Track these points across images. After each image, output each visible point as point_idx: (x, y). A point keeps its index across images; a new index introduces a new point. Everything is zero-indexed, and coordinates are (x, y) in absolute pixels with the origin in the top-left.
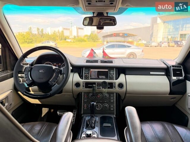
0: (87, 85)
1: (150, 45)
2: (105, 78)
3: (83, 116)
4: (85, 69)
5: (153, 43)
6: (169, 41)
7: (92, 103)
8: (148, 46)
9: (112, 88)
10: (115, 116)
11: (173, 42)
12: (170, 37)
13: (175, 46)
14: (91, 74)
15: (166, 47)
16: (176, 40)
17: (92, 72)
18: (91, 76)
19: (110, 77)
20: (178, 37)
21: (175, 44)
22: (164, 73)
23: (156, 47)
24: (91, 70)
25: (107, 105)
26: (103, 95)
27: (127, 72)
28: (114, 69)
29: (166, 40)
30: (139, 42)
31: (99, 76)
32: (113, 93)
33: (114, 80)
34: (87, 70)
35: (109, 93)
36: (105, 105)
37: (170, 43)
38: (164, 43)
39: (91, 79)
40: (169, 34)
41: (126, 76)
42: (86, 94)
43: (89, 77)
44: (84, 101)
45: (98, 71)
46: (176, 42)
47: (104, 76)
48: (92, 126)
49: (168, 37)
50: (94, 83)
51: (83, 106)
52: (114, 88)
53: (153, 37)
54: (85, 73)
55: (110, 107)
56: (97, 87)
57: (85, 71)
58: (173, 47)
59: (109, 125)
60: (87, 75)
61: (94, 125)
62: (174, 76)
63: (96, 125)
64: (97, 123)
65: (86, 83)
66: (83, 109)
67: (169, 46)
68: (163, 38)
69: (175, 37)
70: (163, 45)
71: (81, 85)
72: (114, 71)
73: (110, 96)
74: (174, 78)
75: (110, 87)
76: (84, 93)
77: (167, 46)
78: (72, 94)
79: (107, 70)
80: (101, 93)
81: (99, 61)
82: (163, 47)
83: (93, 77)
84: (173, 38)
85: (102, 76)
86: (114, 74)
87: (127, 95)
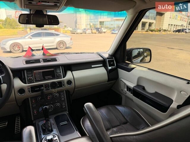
0: (33, 89)
1: (75, 32)
2: (52, 78)
3: (34, 122)
4: (27, 72)
5: (78, 30)
6: (92, 28)
7: (44, 107)
8: (75, 34)
9: (62, 87)
10: (68, 113)
11: (95, 29)
12: (92, 24)
13: (97, 32)
14: (35, 76)
15: (90, 34)
16: (97, 27)
17: (36, 74)
18: (35, 79)
19: (57, 76)
20: (98, 24)
21: (97, 31)
22: (102, 65)
23: (81, 34)
24: (35, 71)
25: (59, 104)
26: (53, 96)
27: (73, 68)
28: (60, 68)
29: (89, 27)
30: (65, 29)
31: (46, 77)
32: (62, 91)
33: (62, 78)
34: (30, 72)
35: (59, 92)
36: (56, 104)
37: (93, 30)
38: (88, 30)
39: (37, 81)
40: (90, 21)
41: (73, 72)
42: (33, 99)
43: (33, 79)
44: (32, 107)
45: (43, 72)
46: (97, 29)
47: (50, 76)
48: (50, 129)
49: (90, 24)
50: (41, 86)
51: (33, 112)
52: (64, 86)
53: (78, 24)
54: (28, 77)
55: (61, 105)
56: (45, 89)
57: (27, 73)
58: (95, 33)
59: (66, 123)
60: (31, 79)
61: (50, 128)
62: (109, 67)
63: (53, 127)
64: (53, 124)
65: (31, 87)
66: (33, 115)
67: (92, 33)
68: (86, 25)
69: (96, 24)
70: (87, 32)
71: (26, 90)
72: (60, 69)
73: (60, 95)
74: (110, 68)
75: (59, 86)
76: (31, 98)
77: (91, 32)
78: (16, 102)
79: (53, 69)
80: (51, 94)
81: (41, 60)
82: (88, 34)
83: (38, 79)
84: (94, 25)
85: (49, 77)
86: (60, 72)
87: (76, 90)
